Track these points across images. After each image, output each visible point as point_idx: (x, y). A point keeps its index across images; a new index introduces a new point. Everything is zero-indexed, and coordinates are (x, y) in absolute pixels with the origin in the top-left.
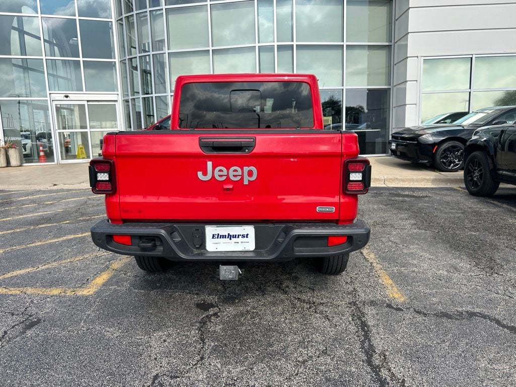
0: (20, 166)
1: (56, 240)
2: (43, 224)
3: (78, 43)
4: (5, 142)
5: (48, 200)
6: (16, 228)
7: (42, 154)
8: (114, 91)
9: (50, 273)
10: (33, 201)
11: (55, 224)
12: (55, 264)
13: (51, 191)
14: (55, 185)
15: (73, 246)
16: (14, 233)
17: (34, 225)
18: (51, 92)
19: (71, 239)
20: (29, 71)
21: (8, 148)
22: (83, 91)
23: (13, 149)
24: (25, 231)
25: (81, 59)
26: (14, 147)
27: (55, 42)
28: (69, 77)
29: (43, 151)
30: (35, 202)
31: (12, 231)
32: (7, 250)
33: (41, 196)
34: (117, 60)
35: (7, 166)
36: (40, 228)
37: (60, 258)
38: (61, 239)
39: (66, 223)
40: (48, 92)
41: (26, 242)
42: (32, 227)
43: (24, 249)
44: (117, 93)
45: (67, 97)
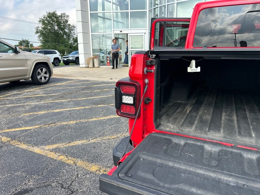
0: (99, 67)
1: (104, 118)
2: (100, 104)
3: (128, 3)
4: (93, 55)
5: (106, 88)
6: (87, 105)
7: (108, 61)
8: (145, 28)
9: (94, 147)
10: (99, 88)
11: (106, 105)
12: (99, 139)
13: (109, 83)
14: (111, 79)
15: (112, 125)
16: (85, 109)
17: (95, 105)
18: (114, 29)
19: (112, 119)
20: (106, 19)
21: (94, 58)
22: (129, 28)
23: (96, 59)
24: (90, 109)
25: (129, 11)
26: (96, 58)
27: (118, 4)
28: (123, 22)
29: (109, 60)
30: (100, 89)
31: (84, 107)
32: (77, 121)
33: (104, 85)
34: (147, 10)
35: (93, 67)
36: (98, 107)
37: (103, 135)
38: (107, 118)
39: (112, 105)
40: (113, 30)
41: (88, 117)
42: (94, 106)
43: (86, 122)
44: (146, 29)
45: (121, 32)
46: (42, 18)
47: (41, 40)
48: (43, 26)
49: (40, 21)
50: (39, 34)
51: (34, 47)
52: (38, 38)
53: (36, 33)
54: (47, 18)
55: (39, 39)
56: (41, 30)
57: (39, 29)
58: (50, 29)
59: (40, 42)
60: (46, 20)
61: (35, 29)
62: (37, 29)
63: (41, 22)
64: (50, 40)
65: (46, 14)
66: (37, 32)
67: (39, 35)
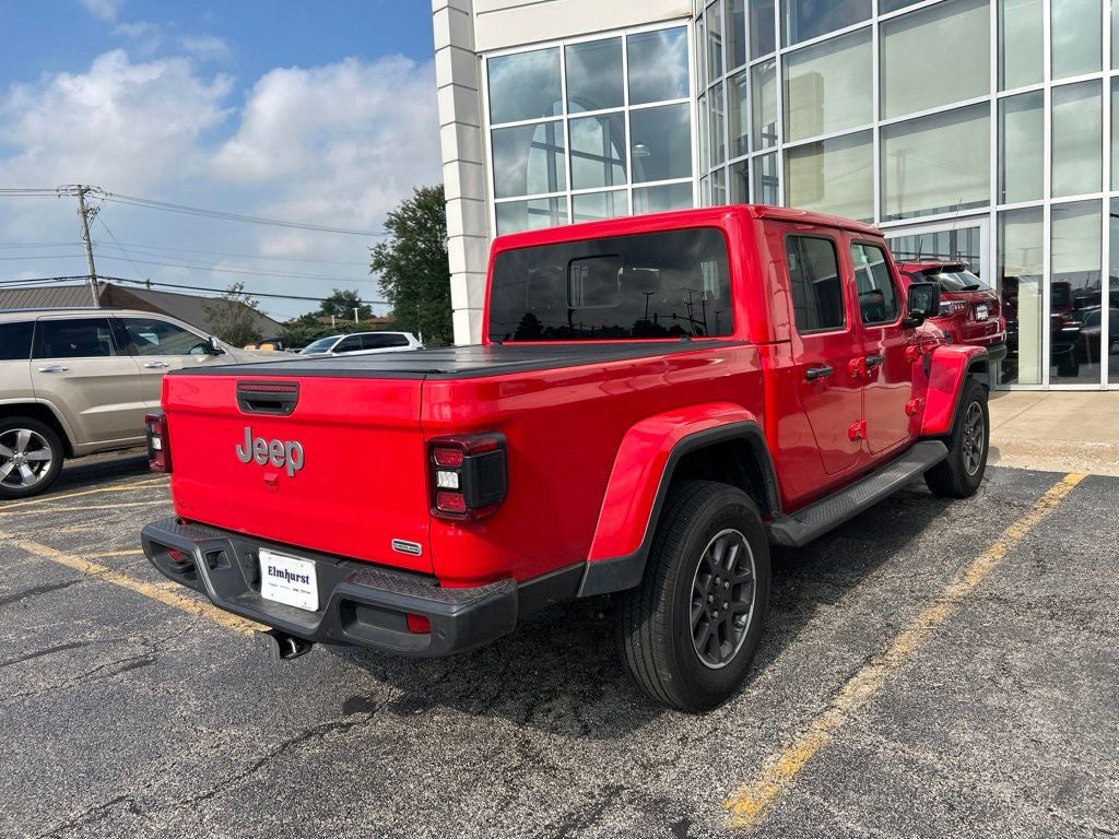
46: (399, 211)
47: (391, 293)
48: (399, 242)
49: (389, 224)
50: (385, 270)
51: (374, 317)
52: (379, 288)
53: (375, 269)
54: (414, 211)
55: (385, 287)
56: (393, 257)
57: (384, 252)
58: (422, 251)
59: (386, 299)
60: (410, 218)
61: (373, 252)
62: (380, 253)
63: (395, 226)
64: (421, 290)
65: (412, 197)
66: (378, 265)
67: (382, 274)
